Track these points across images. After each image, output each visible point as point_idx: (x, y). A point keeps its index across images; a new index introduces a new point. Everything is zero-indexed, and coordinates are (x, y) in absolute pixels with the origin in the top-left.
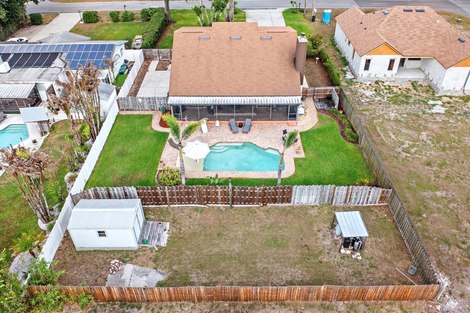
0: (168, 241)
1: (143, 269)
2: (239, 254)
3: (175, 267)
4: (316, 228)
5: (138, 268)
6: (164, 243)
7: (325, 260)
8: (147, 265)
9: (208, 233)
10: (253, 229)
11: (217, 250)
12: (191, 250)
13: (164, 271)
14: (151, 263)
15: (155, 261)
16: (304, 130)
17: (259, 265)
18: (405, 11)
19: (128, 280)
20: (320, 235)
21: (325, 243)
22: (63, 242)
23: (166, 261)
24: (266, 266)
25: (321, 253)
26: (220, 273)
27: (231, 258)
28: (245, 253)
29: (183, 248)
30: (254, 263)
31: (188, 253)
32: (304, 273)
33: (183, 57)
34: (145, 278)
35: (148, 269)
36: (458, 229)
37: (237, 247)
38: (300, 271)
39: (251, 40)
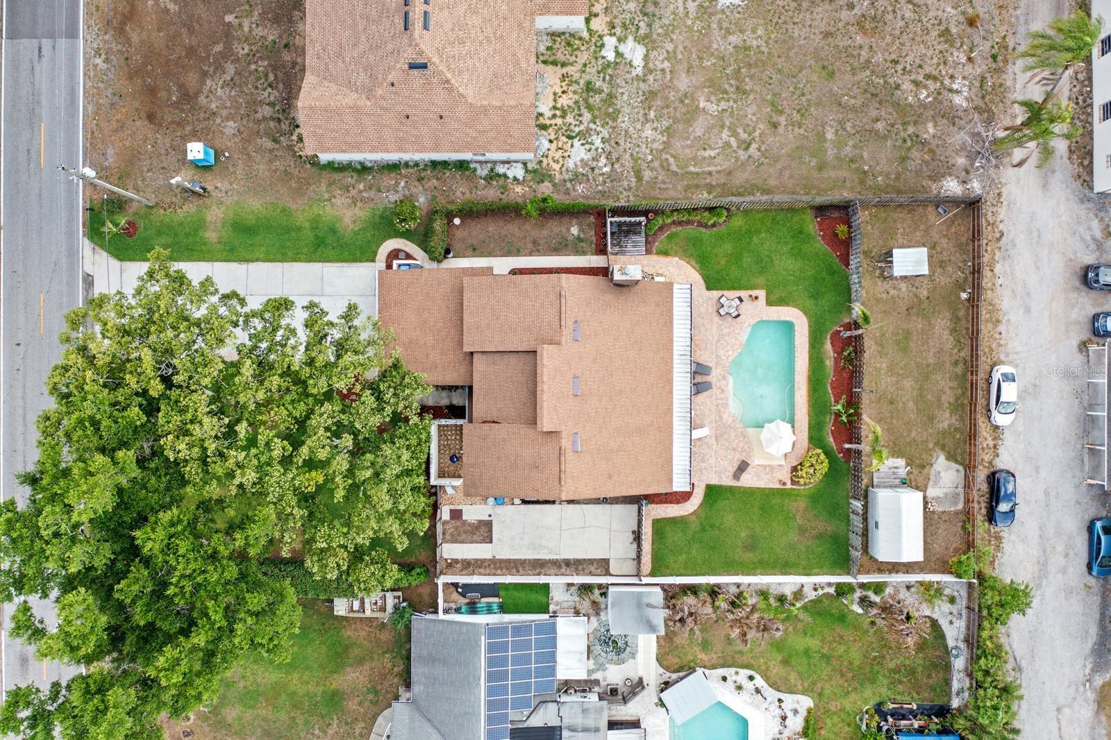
0: (898, 457)
1: (932, 477)
2: (917, 381)
3: (931, 446)
4: (884, 296)
5: (931, 483)
6: (901, 462)
7: (925, 293)
8: (929, 474)
9: (889, 415)
10: (884, 366)
11: (911, 404)
12: (910, 431)
13: (935, 456)
14: (926, 471)
15: (923, 467)
16: (702, 282)
17: (931, 360)
18: (426, 27)
19: (945, 490)
20: (892, 292)
21: (904, 289)
22: (897, 572)
23: (924, 456)
24: (931, 354)
25: (916, 296)
26: (939, 400)
27: (922, 389)
28: (916, 374)
29: (908, 440)
30: (928, 365)
31: (913, 434)
32: (941, 316)
33: (610, 477)
34: (942, 474)
35: (933, 473)
36: (885, 138)
37: (908, 383)
38: (939, 320)
39: (580, 358)
